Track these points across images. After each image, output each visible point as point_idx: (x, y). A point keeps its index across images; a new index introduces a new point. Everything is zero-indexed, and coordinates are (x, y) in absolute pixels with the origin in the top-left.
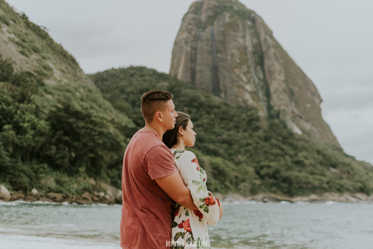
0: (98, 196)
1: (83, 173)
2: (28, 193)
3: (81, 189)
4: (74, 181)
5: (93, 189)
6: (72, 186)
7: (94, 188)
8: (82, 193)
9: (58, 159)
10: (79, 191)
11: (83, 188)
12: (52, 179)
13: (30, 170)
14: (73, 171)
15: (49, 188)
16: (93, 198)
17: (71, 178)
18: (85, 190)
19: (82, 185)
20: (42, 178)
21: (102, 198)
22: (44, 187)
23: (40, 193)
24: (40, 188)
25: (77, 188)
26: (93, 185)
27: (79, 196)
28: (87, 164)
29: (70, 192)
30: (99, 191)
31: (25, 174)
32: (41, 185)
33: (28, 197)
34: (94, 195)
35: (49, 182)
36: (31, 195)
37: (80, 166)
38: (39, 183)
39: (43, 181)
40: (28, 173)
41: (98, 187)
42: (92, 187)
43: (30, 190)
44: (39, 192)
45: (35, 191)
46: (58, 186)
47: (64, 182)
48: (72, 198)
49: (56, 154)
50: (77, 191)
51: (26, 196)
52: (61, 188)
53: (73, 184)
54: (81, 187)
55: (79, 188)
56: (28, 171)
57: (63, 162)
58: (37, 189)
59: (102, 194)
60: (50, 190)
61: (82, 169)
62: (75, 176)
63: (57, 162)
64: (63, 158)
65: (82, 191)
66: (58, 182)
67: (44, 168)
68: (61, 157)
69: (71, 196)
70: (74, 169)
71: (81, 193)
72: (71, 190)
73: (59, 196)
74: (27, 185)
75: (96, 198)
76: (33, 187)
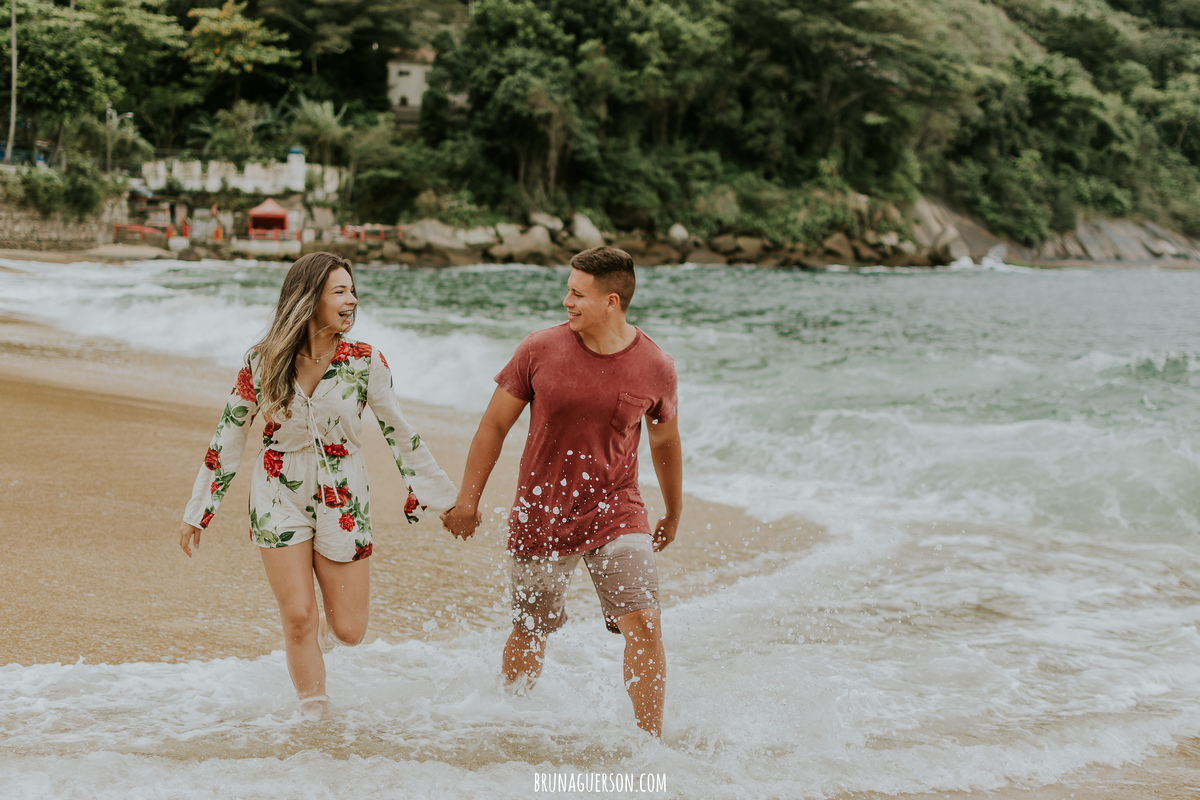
0: (877, 246)
1: (831, 175)
2: (660, 236)
3: (822, 225)
4: (800, 201)
5: (862, 222)
6: (791, 216)
7: (865, 221)
8: (825, 236)
9: (751, 136)
10: (815, 229)
11: (828, 221)
12: (731, 196)
13: (661, 172)
14: (801, 172)
15: (719, 222)
16: (856, 251)
17: (794, 192)
18: (834, 226)
19: (824, 213)
20: (699, 191)
21: (889, 251)
22: (707, 220)
23: (694, 238)
24: (693, 223)
25: (809, 221)
26: (859, 213)
27: (813, 245)
28: (846, 147)
29: (786, 233)
30: (880, 231)
31: (648, 182)
32: (696, 215)
33: (657, 248)
34: (865, 242)
35: (718, 207)
36: (669, 242)
37: (824, 155)
38: (692, 208)
39: (701, 203)
40: (654, 179)
41: (878, 216)
42: (856, 218)
43: (667, 229)
44: (690, 232)
45: (679, 232)
46: (748, 217)
47: (771, 203)
48: (792, 250)
49: (745, 121)
50: (806, 231)
51: (649, 245)
52: (760, 223)
53: (797, 208)
54: (821, 219)
55: (814, 221)
56: (657, 175)
57: (766, 144)
58: (685, 224)
59: (890, 239)
60: (723, 229)
61: (828, 166)
62: (806, 185)
63: (750, 144)
64: (766, 131)
65: (825, 231)
66: (748, 204)
67: (708, 165)
68: (760, 130)
69: (789, 245)
70: (803, 164)
71: (820, 237)
72: (790, 226)
73: (749, 245)
74: (654, 213)
75: (866, 252)
76: (674, 220)
